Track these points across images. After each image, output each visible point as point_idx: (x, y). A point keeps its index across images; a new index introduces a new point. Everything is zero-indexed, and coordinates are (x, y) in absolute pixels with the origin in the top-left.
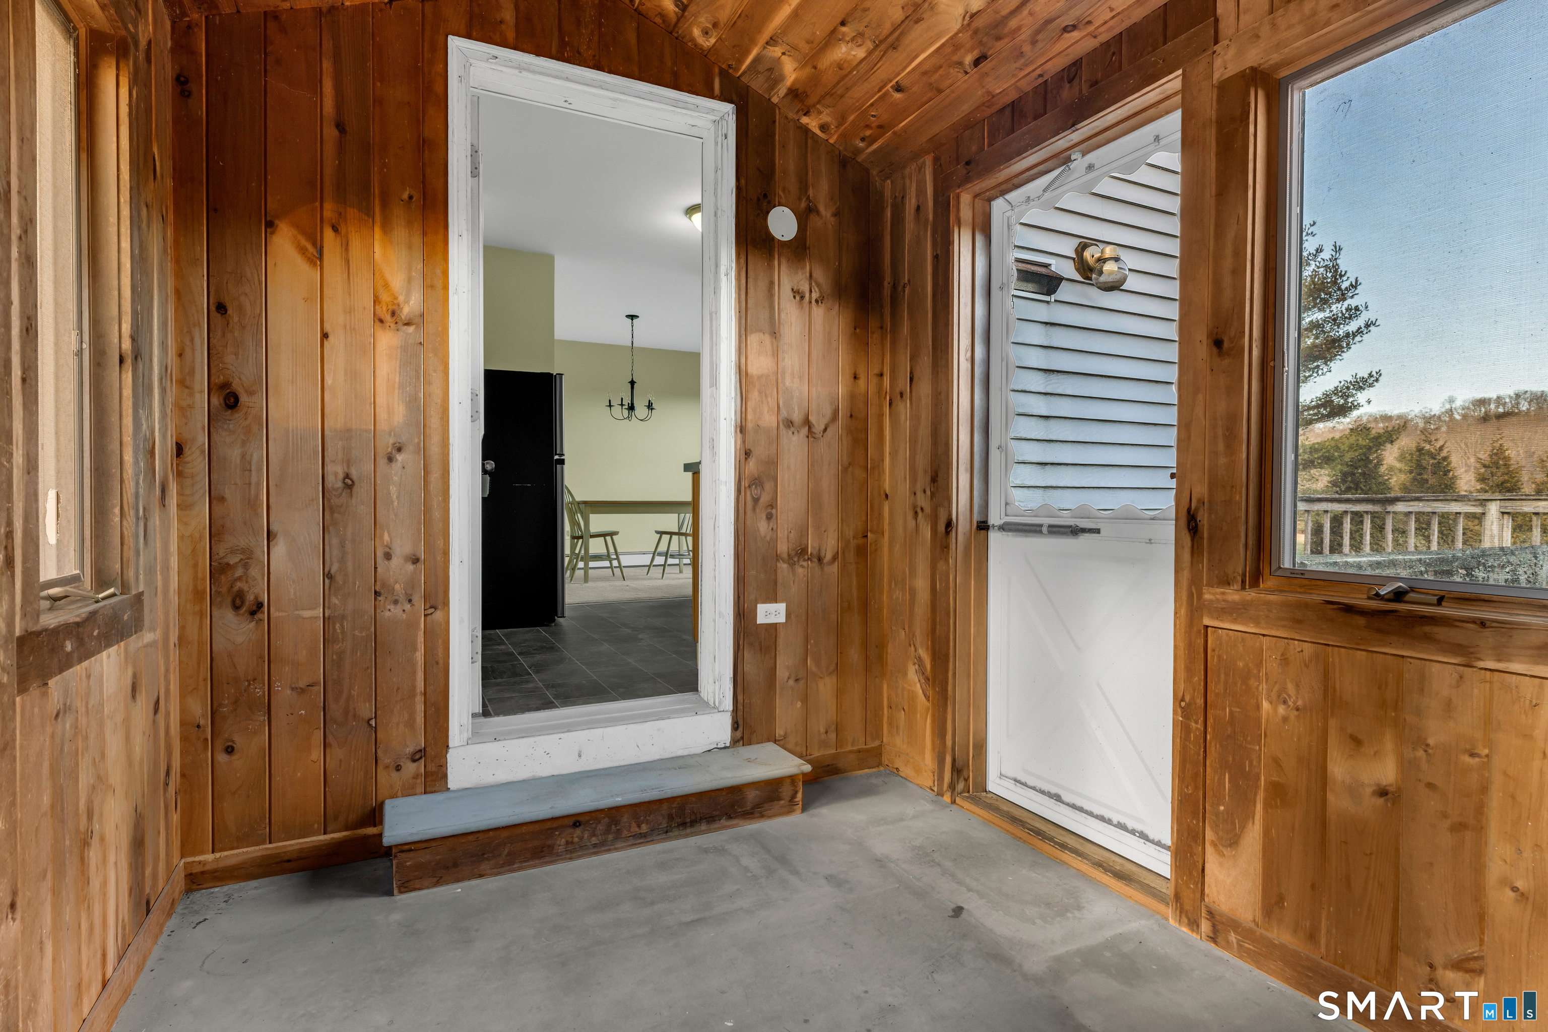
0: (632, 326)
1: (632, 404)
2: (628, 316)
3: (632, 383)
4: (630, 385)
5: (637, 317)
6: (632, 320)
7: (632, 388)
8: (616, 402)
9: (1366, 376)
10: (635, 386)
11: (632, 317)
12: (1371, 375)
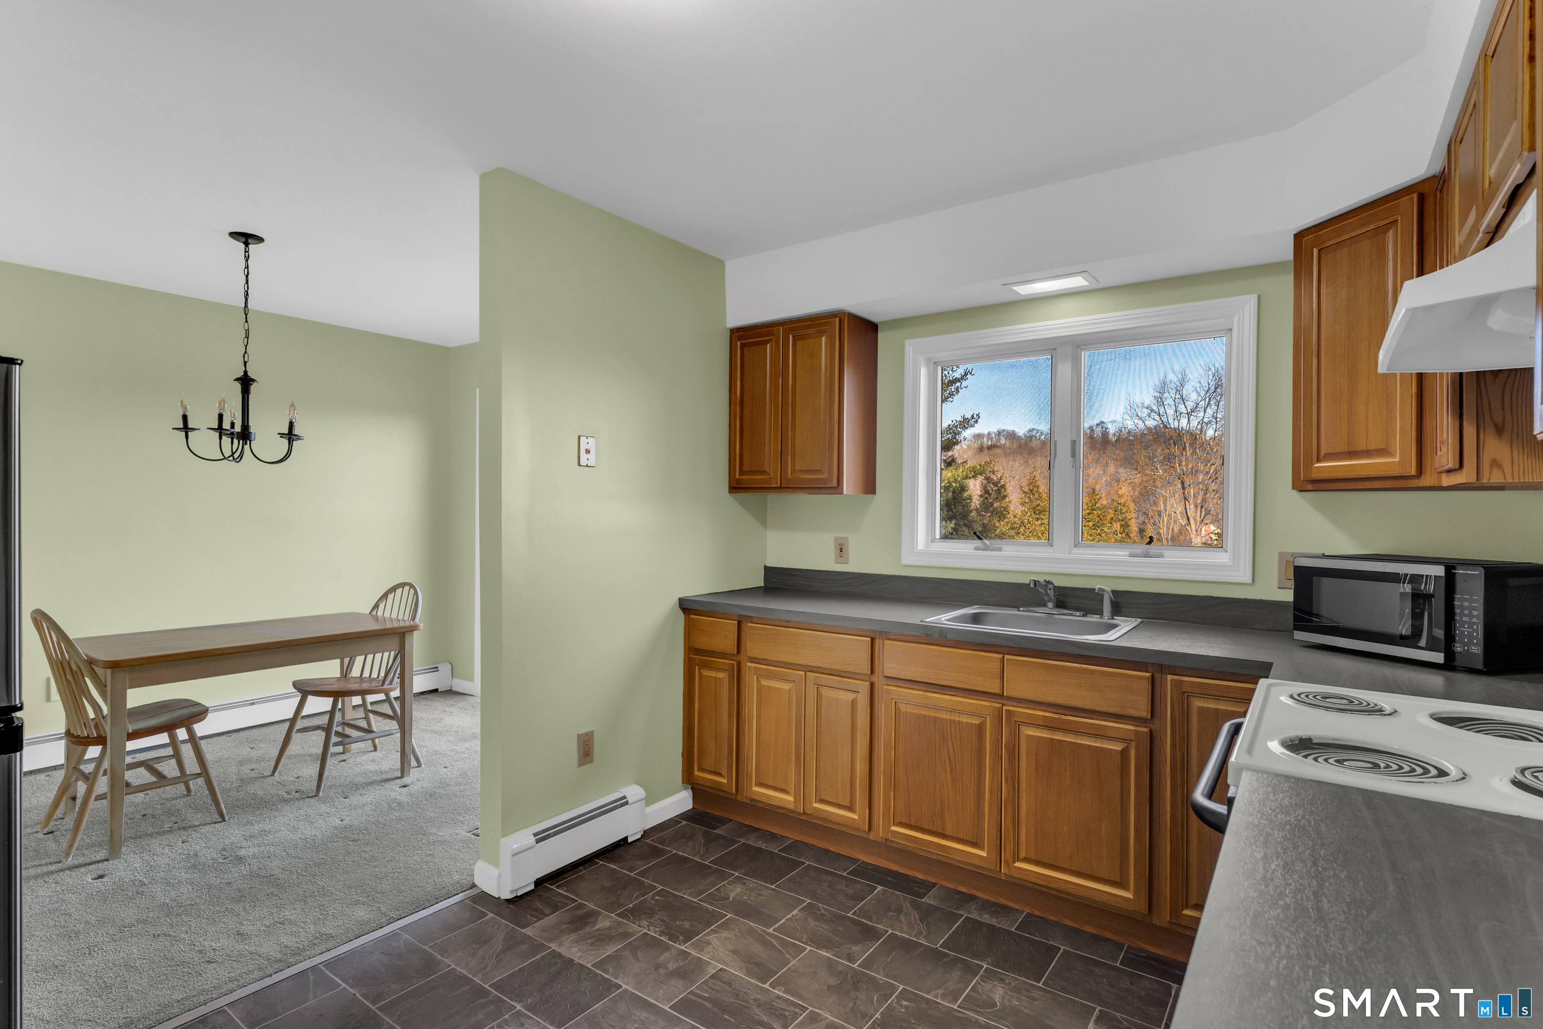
0: (247, 259)
1: (245, 427)
2: (235, 235)
3: (246, 382)
4: (238, 386)
5: (260, 240)
6: (247, 244)
7: (246, 392)
8: (203, 420)
9: (970, 417)
10: (253, 388)
11: (247, 238)
12: (973, 416)
